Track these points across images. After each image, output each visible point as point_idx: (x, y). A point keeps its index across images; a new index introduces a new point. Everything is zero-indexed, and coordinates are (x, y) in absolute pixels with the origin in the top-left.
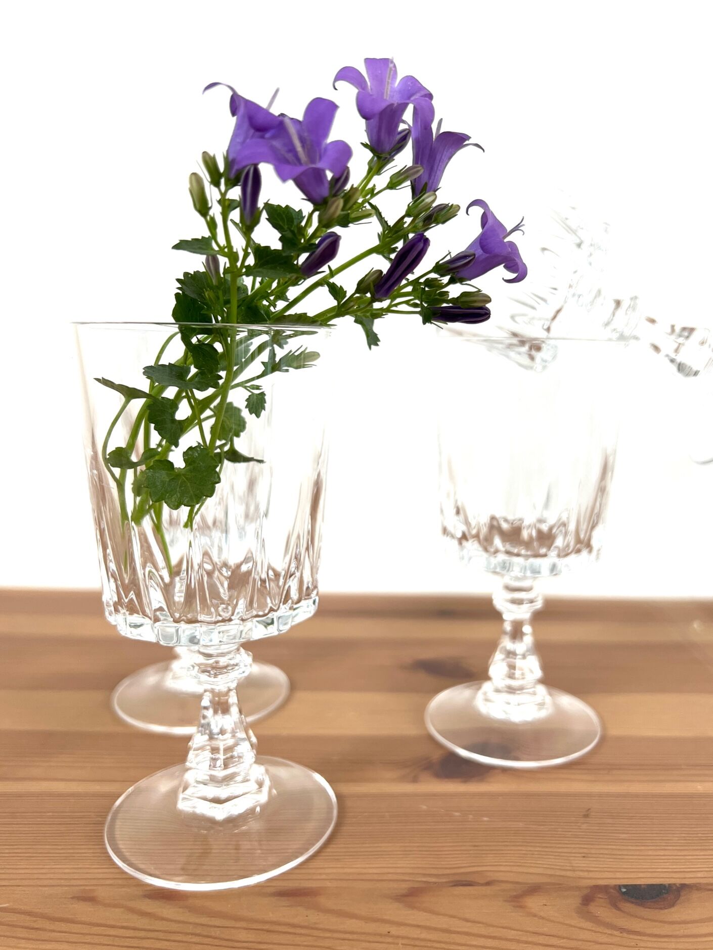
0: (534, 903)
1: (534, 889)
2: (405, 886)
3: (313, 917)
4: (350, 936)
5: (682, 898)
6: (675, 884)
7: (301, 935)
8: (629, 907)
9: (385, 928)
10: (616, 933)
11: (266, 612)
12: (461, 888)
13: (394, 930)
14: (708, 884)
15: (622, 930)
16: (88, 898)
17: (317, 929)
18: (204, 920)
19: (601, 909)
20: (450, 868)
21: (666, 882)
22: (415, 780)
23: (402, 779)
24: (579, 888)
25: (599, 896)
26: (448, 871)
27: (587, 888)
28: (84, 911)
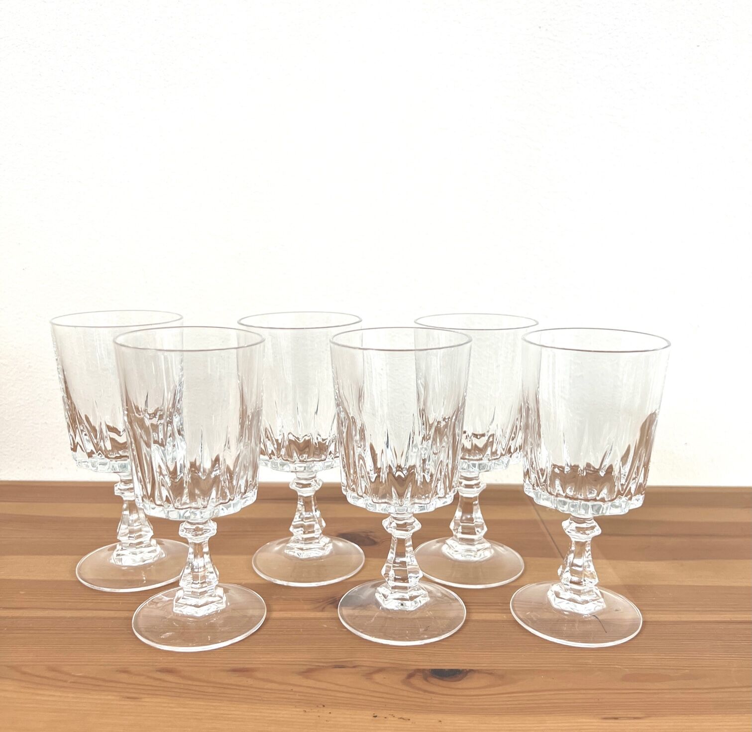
0: (378, 677)
1: (380, 670)
2: (305, 667)
3: (250, 682)
4: (269, 691)
5: (467, 677)
6: (466, 669)
7: (243, 690)
8: (434, 680)
9: (290, 688)
10: (421, 692)
11: (227, 501)
12: (338, 669)
13: (295, 689)
14: (486, 670)
15: (425, 691)
16: (125, 671)
17: (252, 687)
18: (190, 682)
19: (417, 681)
20: (334, 659)
21: (461, 668)
22: (323, 610)
23: (315, 609)
24: (407, 670)
25: (419, 674)
26: (330, 660)
27: (412, 670)
28: (124, 677)
